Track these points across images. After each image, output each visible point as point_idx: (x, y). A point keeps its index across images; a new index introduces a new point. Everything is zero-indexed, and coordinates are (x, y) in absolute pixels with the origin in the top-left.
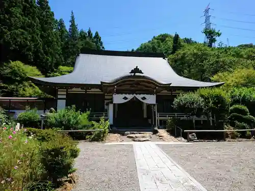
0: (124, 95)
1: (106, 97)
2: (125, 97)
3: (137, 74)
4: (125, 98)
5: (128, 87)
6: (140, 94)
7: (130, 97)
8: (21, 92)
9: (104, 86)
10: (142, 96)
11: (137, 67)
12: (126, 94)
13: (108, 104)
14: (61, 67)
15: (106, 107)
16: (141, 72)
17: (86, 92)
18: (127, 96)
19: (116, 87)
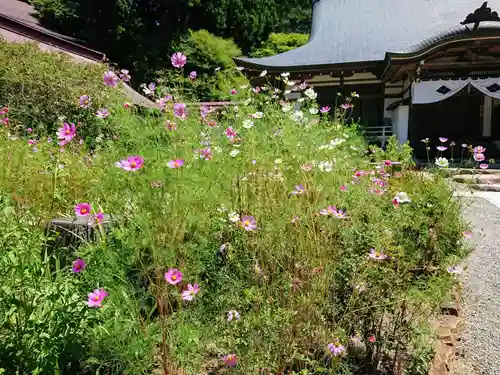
0: (440, 83)
1: (387, 91)
2: (443, 87)
3: (484, 24)
4: (443, 90)
5: (450, 62)
6: (484, 77)
7: (456, 86)
8: (214, 92)
9: (394, 62)
10: (490, 81)
11: (486, 3)
12: (445, 78)
13: (393, 108)
14: (273, 36)
15: (387, 114)
16: (494, 17)
17: (342, 81)
18: (449, 84)
19: (422, 62)
